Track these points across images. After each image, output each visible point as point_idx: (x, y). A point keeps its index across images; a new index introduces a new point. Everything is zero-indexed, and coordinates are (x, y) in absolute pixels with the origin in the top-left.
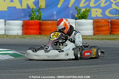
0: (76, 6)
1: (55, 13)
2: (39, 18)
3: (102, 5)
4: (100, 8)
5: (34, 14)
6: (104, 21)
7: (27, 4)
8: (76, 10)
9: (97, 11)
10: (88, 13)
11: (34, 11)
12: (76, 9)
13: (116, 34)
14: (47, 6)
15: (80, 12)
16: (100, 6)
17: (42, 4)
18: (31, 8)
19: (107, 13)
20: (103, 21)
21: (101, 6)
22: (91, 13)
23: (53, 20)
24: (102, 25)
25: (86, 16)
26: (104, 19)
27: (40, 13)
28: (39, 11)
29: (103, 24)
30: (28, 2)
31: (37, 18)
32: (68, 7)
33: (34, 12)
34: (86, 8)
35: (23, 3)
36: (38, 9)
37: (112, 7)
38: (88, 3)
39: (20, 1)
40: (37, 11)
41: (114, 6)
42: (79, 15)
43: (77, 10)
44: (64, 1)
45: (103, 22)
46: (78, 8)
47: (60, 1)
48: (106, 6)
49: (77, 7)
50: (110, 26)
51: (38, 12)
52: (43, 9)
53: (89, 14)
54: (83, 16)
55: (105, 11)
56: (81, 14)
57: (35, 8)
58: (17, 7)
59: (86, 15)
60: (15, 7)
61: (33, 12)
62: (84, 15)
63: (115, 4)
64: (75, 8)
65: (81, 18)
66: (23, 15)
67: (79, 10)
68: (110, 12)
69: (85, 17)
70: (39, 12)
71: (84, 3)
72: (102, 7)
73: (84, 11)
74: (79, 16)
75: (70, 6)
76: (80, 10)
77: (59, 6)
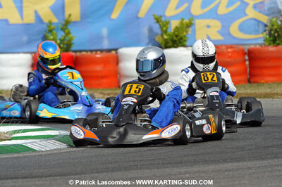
0: (158, 14)
1: (105, 31)
2: (65, 46)
3: (222, 10)
4: (217, 17)
5: (52, 35)
6: (234, 51)
7: (36, 12)
8: (157, 25)
9: (208, 27)
10: (187, 32)
11: (54, 29)
12: (158, 22)
13: (263, 83)
14: (84, 16)
15: (167, 28)
16: (217, 14)
17: (74, 11)
18: (46, 21)
19: (234, 29)
20: (229, 50)
21: (219, 12)
22: (194, 31)
23: (102, 51)
24: (229, 60)
25: (181, 38)
26: (231, 47)
27: (69, 33)
28: (67, 29)
29: (230, 57)
30: (38, 8)
31: (62, 45)
32: (138, 18)
33: (54, 32)
34: (183, 20)
35: (24, 9)
36: (64, 22)
37: (246, 15)
38: (186, 5)
39: (18, 5)
40: (62, 29)
41: (251, 13)
42: (166, 37)
43: (161, 23)
44: (127, 3)
45: (230, 54)
46: (163, 19)
47: (118, 3)
48: (230, 13)
49: (161, 17)
50: (247, 63)
51: (64, 31)
52: (75, 22)
53: (190, 33)
54: (175, 39)
55: (229, 26)
56: (169, 35)
57: (55, 20)
58: (12, 21)
59: (181, 35)
60: (6, 21)
61: (50, 31)
62: (177, 36)
63: (255, 7)
64: (155, 19)
65: (171, 44)
66: (25, 38)
67: (165, 23)
68: (241, 29)
69: (180, 42)
70: (67, 31)
71: (177, 8)
72: (221, 15)
73: (177, 27)
74: (166, 40)
75: (142, 14)
76: (168, 23)
77: (115, 16)
